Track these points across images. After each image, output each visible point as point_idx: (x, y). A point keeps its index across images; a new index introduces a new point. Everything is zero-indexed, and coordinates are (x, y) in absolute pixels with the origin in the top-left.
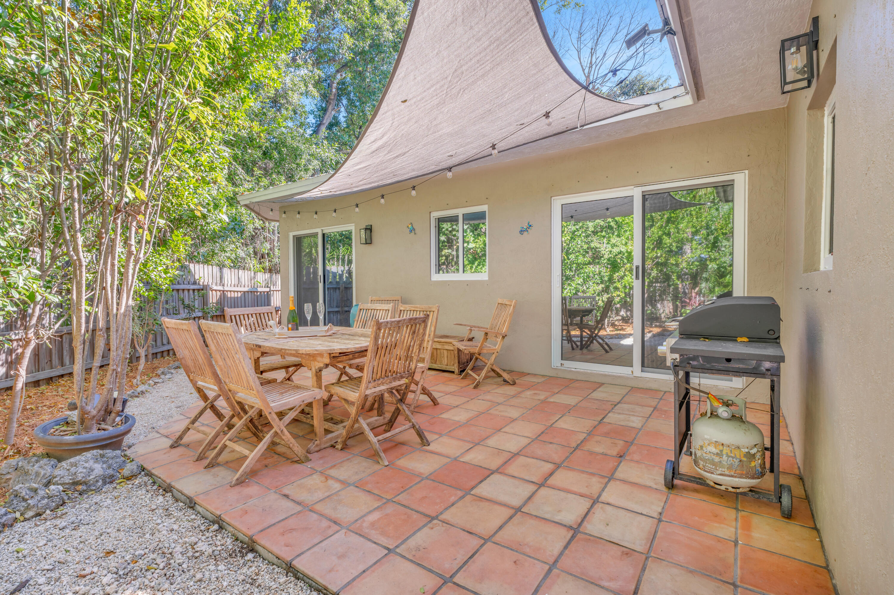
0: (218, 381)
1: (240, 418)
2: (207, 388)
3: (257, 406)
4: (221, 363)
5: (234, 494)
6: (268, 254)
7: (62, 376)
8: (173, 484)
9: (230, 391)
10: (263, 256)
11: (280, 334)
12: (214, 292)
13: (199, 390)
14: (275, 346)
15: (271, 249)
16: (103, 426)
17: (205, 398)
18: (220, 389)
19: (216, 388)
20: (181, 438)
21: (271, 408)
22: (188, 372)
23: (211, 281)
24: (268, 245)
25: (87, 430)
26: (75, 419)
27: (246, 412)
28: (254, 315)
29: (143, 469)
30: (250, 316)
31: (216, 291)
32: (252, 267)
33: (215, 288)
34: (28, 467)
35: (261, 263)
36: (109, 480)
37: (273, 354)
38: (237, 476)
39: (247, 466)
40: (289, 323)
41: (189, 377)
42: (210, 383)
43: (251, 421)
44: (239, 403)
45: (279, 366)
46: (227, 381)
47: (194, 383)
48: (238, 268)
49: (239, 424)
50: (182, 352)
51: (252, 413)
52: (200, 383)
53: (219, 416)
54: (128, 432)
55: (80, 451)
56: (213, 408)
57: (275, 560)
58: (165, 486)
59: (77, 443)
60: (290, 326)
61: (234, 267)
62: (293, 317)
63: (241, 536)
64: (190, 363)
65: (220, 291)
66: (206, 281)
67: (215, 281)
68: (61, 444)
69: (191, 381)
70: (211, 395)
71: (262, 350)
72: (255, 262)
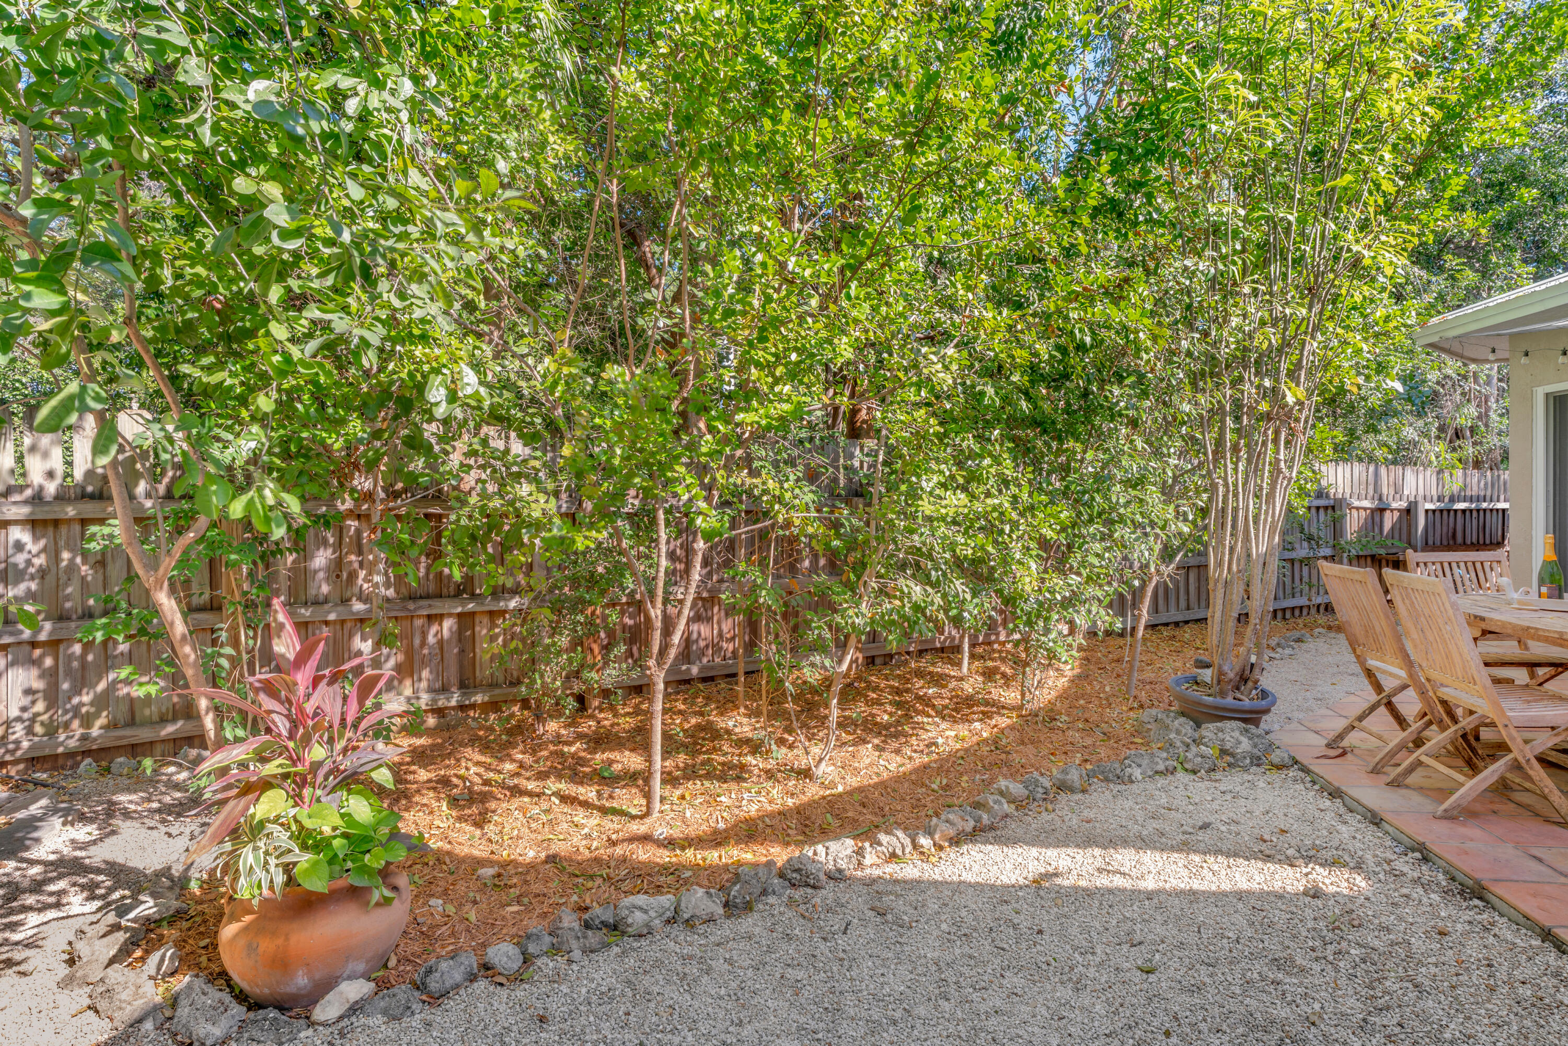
0: (1409, 663)
1: (1443, 729)
2: (1384, 672)
3: (1480, 712)
4: (1415, 636)
5: (1443, 827)
6: (1472, 429)
7: (1187, 622)
8: (1344, 788)
9: (1428, 680)
10: (1458, 434)
11: (1519, 602)
12: (1355, 512)
13: (1370, 674)
14: (1514, 621)
15: (1480, 417)
16: (1239, 695)
17: (1378, 688)
18: (1411, 676)
19: (1403, 674)
20: (1341, 736)
21: (1509, 718)
22: (1353, 644)
23: (1348, 491)
24: (1472, 410)
25: (1223, 694)
26: (1208, 680)
27: (1455, 721)
28: (1462, 565)
29: (1296, 762)
30: (1454, 565)
31: (1358, 509)
32: (1433, 458)
33: (1356, 503)
34: (1168, 721)
35: (1454, 450)
36: (1257, 761)
37: (1509, 637)
38: (1446, 805)
39: (1462, 797)
40: (1541, 582)
41: (1354, 651)
42: (1392, 664)
43: (1464, 736)
44: (1444, 703)
45: (1516, 660)
46: (1424, 664)
47: (1361, 660)
48: (1404, 465)
49: (1437, 738)
50: (1345, 612)
51: (1466, 723)
52: (1372, 663)
53: (1401, 721)
54: (1267, 711)
55: (1222, 718)
56: (1390, 705)
57: (1522, 920)
58: (1331, 789)
59: (1216, 708)
60: (1544, 590)
61: (1394, 462)
62: (1552, 575)
63: (1460, 877)
64: (1358, 630)
65: (1365, 509)
66: (1340, 491)
67: (1356, 491)
68: (1199, 704)
69: (1358, 657)
70: (1389, 684)
71: (1484, 626)
72: (1441, 447)
